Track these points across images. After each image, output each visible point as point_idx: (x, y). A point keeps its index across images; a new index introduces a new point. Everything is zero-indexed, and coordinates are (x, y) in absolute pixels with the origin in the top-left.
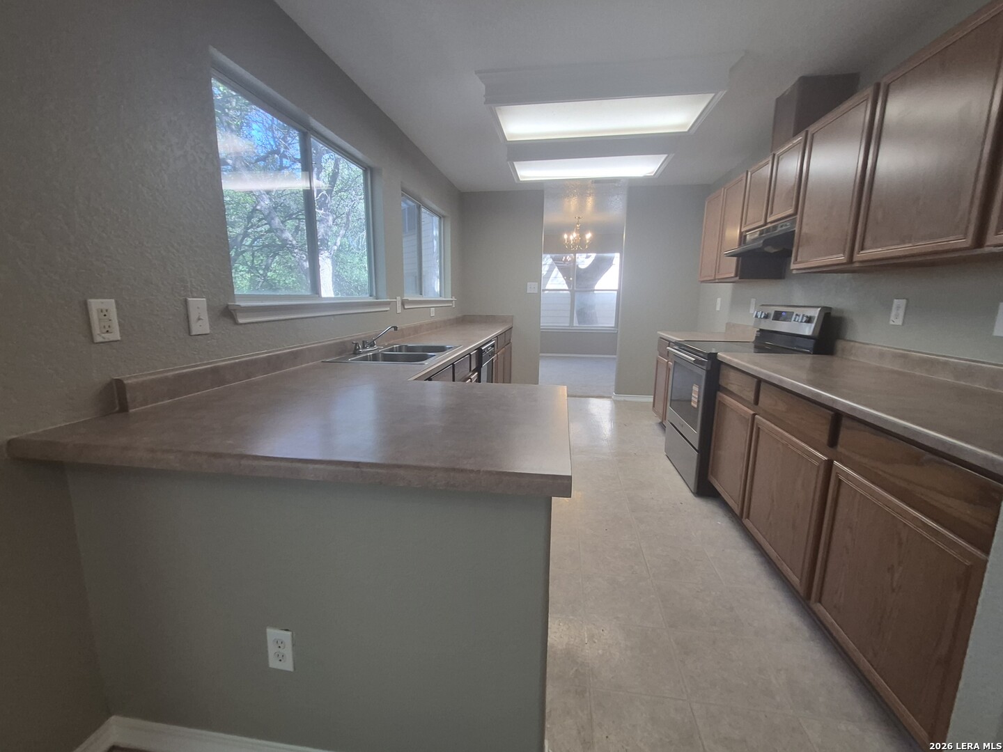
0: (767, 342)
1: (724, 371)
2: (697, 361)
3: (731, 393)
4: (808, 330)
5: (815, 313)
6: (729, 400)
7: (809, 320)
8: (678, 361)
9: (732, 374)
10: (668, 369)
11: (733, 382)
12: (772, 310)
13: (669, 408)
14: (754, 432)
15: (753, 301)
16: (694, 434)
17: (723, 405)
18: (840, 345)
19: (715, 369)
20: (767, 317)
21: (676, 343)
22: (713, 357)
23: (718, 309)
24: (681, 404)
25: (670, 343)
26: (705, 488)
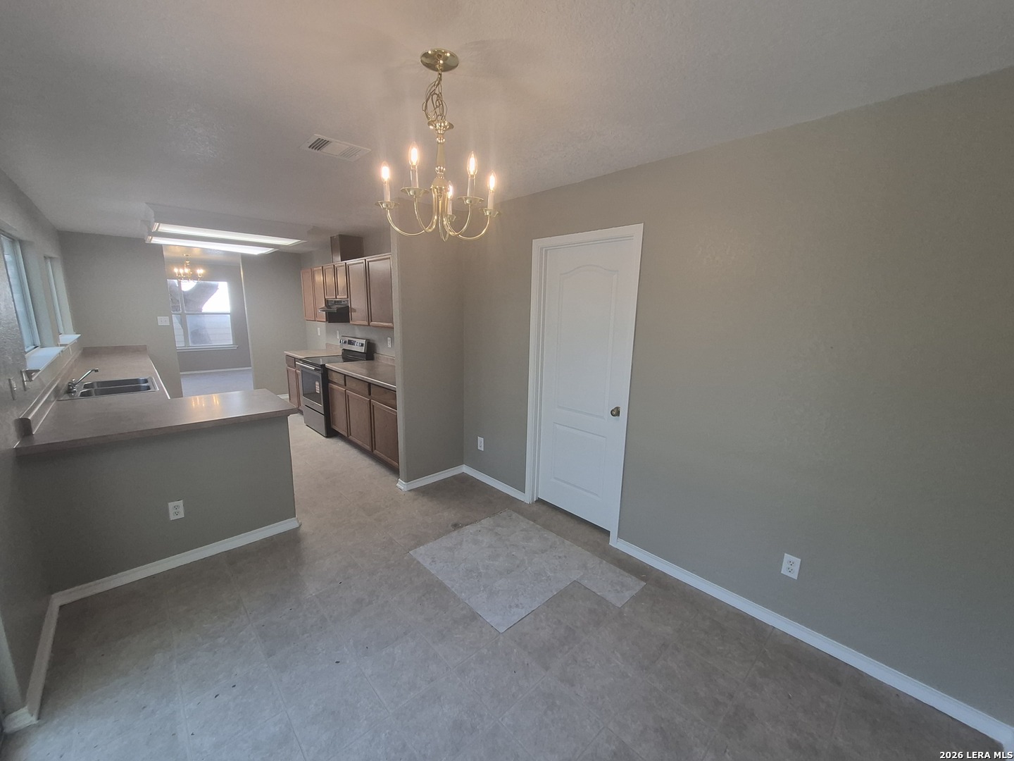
0: (348, 356)
1: (330, 372)
2: (316, 369)
3: (335, 383)
4: (362, 350)
5: (364, 341)
6: (335, 386)
7: (362, 345)
8: (304, 370)
9: (334, 374)
10: (297, 375)
11: (335, 378)
12: (347, 339)
13: (302, 398)
14: (347, 397)
15: (338, 332)
16: (320, 407)
17: (332, 389)
18: (375, 355)
19: (325, 372)
20: (345, 342)
21: (301, 360)
22: (323, 366)
23: (319, 334)
24: (310, 394)
25: (295, 359)
26: (331, 433)
